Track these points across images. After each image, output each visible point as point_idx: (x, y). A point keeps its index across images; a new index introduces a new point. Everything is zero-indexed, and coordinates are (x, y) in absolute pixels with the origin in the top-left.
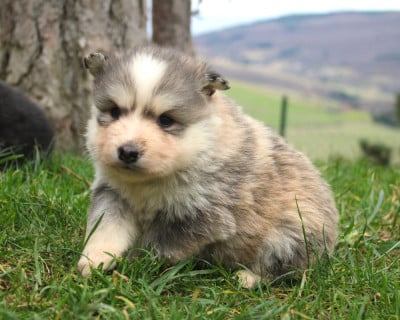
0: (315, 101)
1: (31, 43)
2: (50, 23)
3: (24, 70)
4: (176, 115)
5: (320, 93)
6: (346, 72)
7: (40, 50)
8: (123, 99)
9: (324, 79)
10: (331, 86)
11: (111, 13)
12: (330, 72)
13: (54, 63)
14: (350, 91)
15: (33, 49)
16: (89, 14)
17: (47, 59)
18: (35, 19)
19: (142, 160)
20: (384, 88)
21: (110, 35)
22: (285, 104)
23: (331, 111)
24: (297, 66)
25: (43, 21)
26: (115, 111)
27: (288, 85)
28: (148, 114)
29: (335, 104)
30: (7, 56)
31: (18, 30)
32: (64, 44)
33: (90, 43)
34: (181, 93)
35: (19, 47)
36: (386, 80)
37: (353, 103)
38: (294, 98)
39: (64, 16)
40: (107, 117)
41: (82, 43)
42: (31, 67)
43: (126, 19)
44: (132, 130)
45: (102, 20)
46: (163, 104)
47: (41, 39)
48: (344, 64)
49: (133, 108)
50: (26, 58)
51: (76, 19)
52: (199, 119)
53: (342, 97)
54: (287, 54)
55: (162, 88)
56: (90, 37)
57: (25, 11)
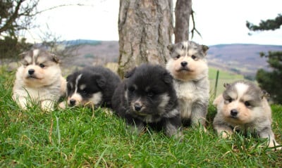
0: (226, 71)
1: (129, 51)
2: (136, 44)
3: (126, 61)
4: (251, 103)
5: (227, 68)
6: (237, 63)
7: (132, 54)
8: (233, 95)
9: (229, 65)
10: (231, 67)
11: (159, 41)
12: (231, 62)
13: (137, 59)
14: (237, 68)
15: (129, 54)
16: (151, 41)
17: (134, 58)
18: (131, 43)
19: (238, 115)
20: (249, 69)
21: (158, 49)
22: (218, 73)
23: (231, 75)
24: (221, 60)
25: (133, 43)
26: (230, 100)
27: (217, 66)
28: (242, 101)
29: (232, 72)
30: (121, 56)
31: (125, 47)
32: (141, 52)
33: (151, 52)
34: (253, 96)
35: (125, 53)
36: (249, 65)
37: (238, 72)
38: (220, 70)
39: (141, 42)
40: (228, 102)
41: (147, 52)
42: (129, 60)
43: (164, 43)
44: (236, 105)
45: (155, 44)
46: (247, 98)
47: (132, 50)
48: (236, 60)
49: (237, 98)
50: (127, 57)
51: (145, 43)
52: (258, 106)
53: (235, 70)
54: (217, 57)
55: (247, 93)
56: (150, 49)
57: (127, 40)
